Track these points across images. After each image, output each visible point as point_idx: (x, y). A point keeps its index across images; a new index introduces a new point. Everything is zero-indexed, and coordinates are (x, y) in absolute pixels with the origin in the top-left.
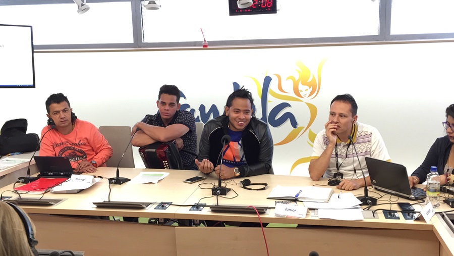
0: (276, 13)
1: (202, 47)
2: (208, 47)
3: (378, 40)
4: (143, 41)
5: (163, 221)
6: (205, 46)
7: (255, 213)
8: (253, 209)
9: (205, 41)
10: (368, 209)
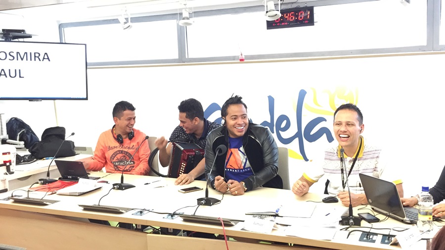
0: (313, 25)
1: (239, 61)
2: (245, 61)
3: (425, 51)
4: (187, 57)
6: (242, 60)
9: (242, 55)
10: (346, 230)
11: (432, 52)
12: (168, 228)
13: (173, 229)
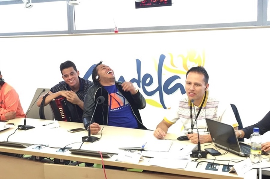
0: (171, 5)
1: (114, 33)
2: (119, 32)
3: (256, 25)
4: (74, 29)
5: (39, 158)
6: (116, 32)
7: (99, 156)
8: (99, 154)
11: (261, 26)
12: (59, 159)
13: (64, 160)
